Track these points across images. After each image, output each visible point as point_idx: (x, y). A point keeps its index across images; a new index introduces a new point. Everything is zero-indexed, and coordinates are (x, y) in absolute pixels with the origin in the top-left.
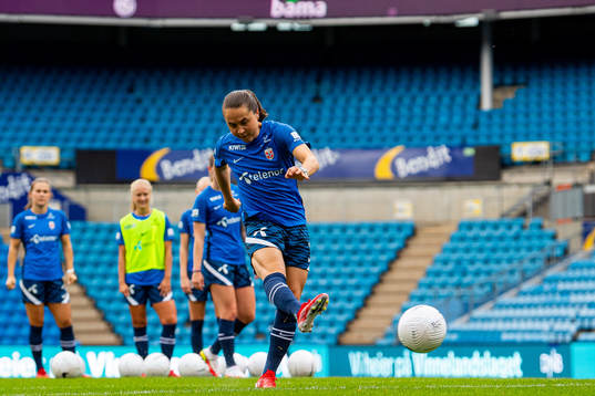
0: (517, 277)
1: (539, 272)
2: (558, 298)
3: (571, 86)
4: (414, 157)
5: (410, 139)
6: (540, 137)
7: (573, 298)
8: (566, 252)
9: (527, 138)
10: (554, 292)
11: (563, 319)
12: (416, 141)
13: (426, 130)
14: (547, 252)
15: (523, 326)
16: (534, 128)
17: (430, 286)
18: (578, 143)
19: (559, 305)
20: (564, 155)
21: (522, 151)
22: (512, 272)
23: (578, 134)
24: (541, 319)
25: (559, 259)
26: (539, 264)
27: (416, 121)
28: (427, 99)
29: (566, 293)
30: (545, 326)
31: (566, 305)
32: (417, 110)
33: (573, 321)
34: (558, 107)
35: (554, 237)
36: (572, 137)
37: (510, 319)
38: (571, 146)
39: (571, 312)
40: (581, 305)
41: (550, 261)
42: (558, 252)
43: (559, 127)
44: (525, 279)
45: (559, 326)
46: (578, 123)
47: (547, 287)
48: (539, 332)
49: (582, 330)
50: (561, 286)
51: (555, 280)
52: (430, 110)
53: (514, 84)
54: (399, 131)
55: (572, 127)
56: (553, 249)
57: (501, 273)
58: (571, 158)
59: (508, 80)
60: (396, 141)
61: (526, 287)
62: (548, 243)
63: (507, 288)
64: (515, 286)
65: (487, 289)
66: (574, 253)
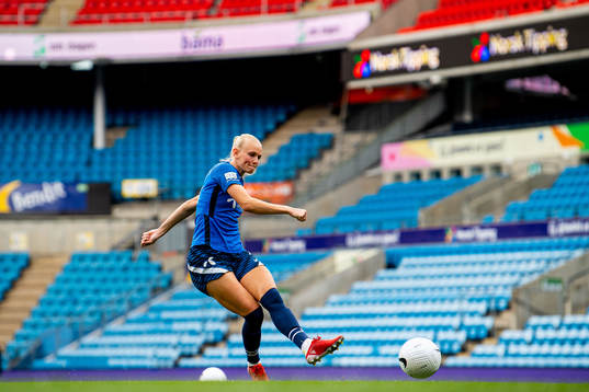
0: (124, 306)
1: (144, 301)
2: (162, 326)
3: (178, 128)
4: (30, 191)
5: (26, 174)
6: (148, 175)
7: (176, 326)
8: (171, 284)
9: (137, 175)
10: (158, 320)
11: (165, 345)
12: (33, 176)
13: (42, 167)
14: (153, 283)
15: (129, 352)
16: (143, 167)
17: (43, 315)
18: (183, 182)
19: (162, 332)
20: (170, 192)
21: (131, 188)
22: (120, 302)
23: (184, 172)
24: (144, 345)
25: (164, 289)
26: (147, 294)
27: (33, 159)
28: (43, 136)
29: (169, 321)
30: (149, 352)
31: (169, 332)
32: (34, 148)
33: (175, 347)
34: (166, 148)
35: (160, 269)
36: (178, 176)
37: (115, 346)
38: (177, 184)
39: (173, 339)
40: (182, 333)
41: (156, 291)
42: (163, 283)
43: (166, 166)
44: (132, 307)
45: (162, 352)
46: (184, 163)
47: (152, 315)
48: (143, 357)
49: (183, 356)
50: (166, 315)
51: (159, 309)
52: (46, 148)
53: (126, 125)
54: (17, 167)
55: (178, 166)
56: (158, 280)
57: (110, 302)
58: (177, 195)
59: (120, 120)
60: (13, 177)
61: (134, 315)
62: (155, 274)
63: (115, 316)
64: (122, 314)
65: (96, 318)
66: (178, 284)
